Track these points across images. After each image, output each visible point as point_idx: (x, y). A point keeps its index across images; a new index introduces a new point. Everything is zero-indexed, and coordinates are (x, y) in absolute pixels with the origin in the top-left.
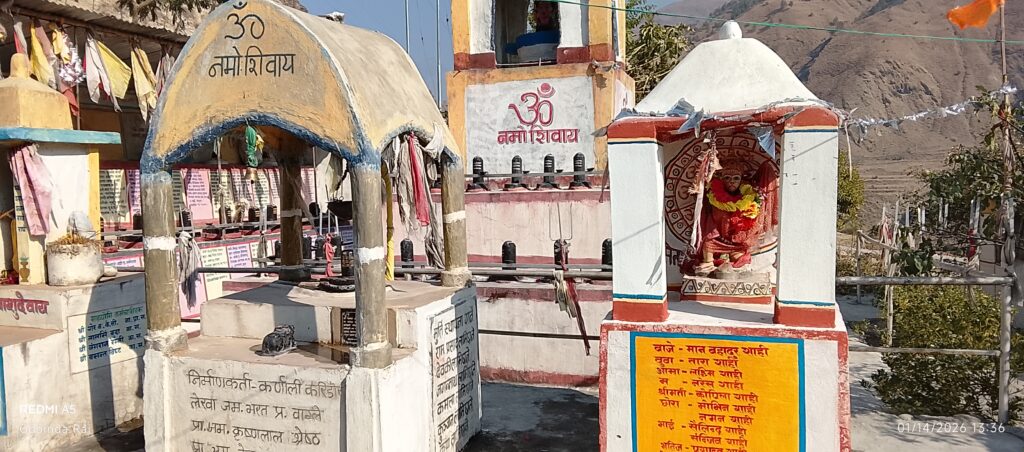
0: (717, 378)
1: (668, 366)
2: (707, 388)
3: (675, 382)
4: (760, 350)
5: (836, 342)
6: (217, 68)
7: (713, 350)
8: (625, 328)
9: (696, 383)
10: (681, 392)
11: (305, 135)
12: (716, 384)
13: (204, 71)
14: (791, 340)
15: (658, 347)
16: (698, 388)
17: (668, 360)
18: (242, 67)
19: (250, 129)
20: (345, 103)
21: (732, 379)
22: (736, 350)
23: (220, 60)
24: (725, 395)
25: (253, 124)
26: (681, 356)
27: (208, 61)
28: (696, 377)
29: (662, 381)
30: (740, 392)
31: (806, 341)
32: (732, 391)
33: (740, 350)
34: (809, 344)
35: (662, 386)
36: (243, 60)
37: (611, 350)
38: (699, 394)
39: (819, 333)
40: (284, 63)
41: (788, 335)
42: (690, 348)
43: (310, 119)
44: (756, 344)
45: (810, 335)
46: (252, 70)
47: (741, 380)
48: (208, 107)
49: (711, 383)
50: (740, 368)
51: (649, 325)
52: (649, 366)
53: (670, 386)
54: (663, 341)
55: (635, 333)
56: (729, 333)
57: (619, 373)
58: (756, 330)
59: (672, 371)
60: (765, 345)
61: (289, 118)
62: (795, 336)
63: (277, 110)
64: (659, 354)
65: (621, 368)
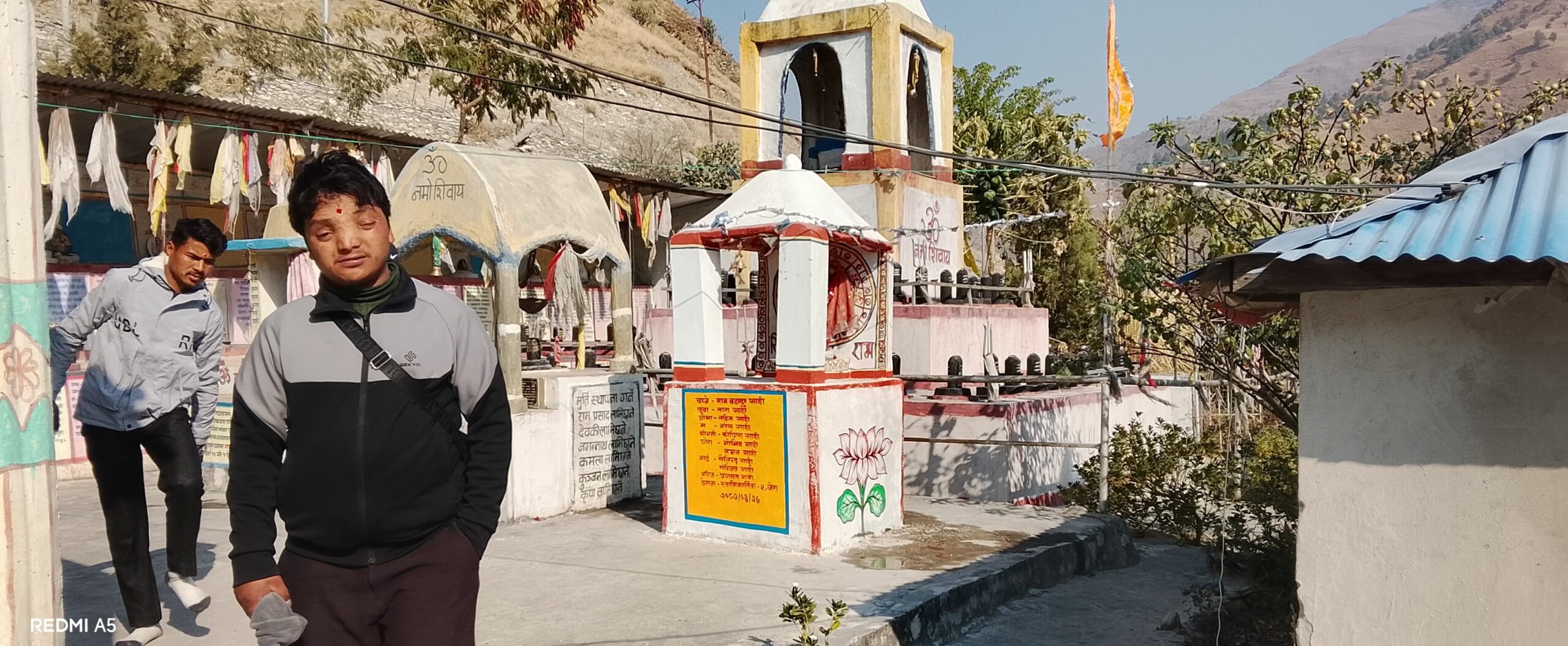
0: (735, 422)
1: (706, 414)
2: (729, 430)
3: (710, 425)
4: (760, 400)
5: (806, 394)
6: (417, 194)
7: (732, 401)
8: (679, 386)
9: (722, 426)
10: (713, 433)
11: (468, 243)
12: (734, 426)
13: (409, 196)
14: (778, 392)
15: (700, 400)
16: (724, 430)
17: (706, 409)
18: (432, 194)
19: (436, 238)
20: (493, 220)
21: (743, 423)
22: (745, 400)
23: (418, 189)
24: (740, 435)
25: (438, 234)
26: (713, 405)
27: (412, 189)
28: (722, 422)
29: (703, 425)
30: (748, 432)
31: (788, 393)
32: (744, 431)
33: (748, 401)
34: (790, 395)
35: (702, 429)
36: (433, 188)
37: (671, 403)
38: (724, 434)
39: (796, 387)
40: (457, 190)
41: (777, 389)
42: (719, 400)
43: (472, 231)
44: (757, 396)
45: (790, 388)
46: (439, 196)
47: (749, 423)
48: (411, 223)
49: (731, 426)
50: (748, 414)
51: (693, 385)
52: (694, 414)
53: (706, 429)
54: (702, 395)
55: (685, 390)
56: (741, 388)
57: (675, 420)
58: (757, 385)
59: (708, 418)
60: (763, 396)
61: (460, 231)
62: (780, 389)
63: (452, 225)
64: (700, 405)
65: (677, 417)
